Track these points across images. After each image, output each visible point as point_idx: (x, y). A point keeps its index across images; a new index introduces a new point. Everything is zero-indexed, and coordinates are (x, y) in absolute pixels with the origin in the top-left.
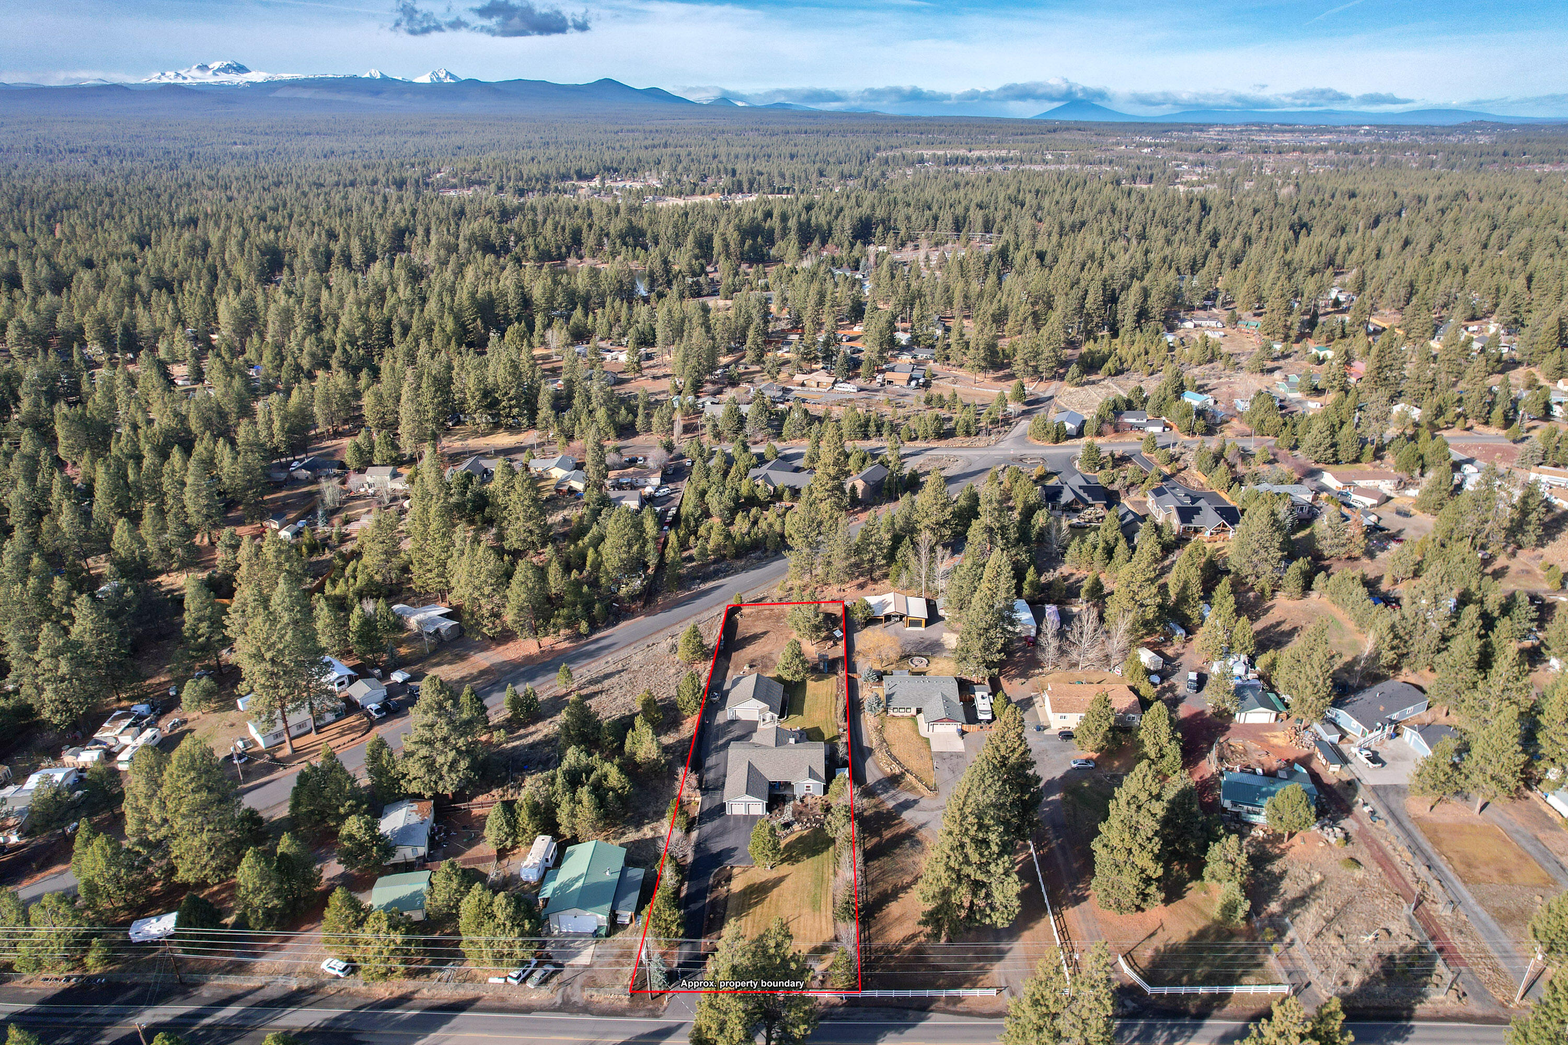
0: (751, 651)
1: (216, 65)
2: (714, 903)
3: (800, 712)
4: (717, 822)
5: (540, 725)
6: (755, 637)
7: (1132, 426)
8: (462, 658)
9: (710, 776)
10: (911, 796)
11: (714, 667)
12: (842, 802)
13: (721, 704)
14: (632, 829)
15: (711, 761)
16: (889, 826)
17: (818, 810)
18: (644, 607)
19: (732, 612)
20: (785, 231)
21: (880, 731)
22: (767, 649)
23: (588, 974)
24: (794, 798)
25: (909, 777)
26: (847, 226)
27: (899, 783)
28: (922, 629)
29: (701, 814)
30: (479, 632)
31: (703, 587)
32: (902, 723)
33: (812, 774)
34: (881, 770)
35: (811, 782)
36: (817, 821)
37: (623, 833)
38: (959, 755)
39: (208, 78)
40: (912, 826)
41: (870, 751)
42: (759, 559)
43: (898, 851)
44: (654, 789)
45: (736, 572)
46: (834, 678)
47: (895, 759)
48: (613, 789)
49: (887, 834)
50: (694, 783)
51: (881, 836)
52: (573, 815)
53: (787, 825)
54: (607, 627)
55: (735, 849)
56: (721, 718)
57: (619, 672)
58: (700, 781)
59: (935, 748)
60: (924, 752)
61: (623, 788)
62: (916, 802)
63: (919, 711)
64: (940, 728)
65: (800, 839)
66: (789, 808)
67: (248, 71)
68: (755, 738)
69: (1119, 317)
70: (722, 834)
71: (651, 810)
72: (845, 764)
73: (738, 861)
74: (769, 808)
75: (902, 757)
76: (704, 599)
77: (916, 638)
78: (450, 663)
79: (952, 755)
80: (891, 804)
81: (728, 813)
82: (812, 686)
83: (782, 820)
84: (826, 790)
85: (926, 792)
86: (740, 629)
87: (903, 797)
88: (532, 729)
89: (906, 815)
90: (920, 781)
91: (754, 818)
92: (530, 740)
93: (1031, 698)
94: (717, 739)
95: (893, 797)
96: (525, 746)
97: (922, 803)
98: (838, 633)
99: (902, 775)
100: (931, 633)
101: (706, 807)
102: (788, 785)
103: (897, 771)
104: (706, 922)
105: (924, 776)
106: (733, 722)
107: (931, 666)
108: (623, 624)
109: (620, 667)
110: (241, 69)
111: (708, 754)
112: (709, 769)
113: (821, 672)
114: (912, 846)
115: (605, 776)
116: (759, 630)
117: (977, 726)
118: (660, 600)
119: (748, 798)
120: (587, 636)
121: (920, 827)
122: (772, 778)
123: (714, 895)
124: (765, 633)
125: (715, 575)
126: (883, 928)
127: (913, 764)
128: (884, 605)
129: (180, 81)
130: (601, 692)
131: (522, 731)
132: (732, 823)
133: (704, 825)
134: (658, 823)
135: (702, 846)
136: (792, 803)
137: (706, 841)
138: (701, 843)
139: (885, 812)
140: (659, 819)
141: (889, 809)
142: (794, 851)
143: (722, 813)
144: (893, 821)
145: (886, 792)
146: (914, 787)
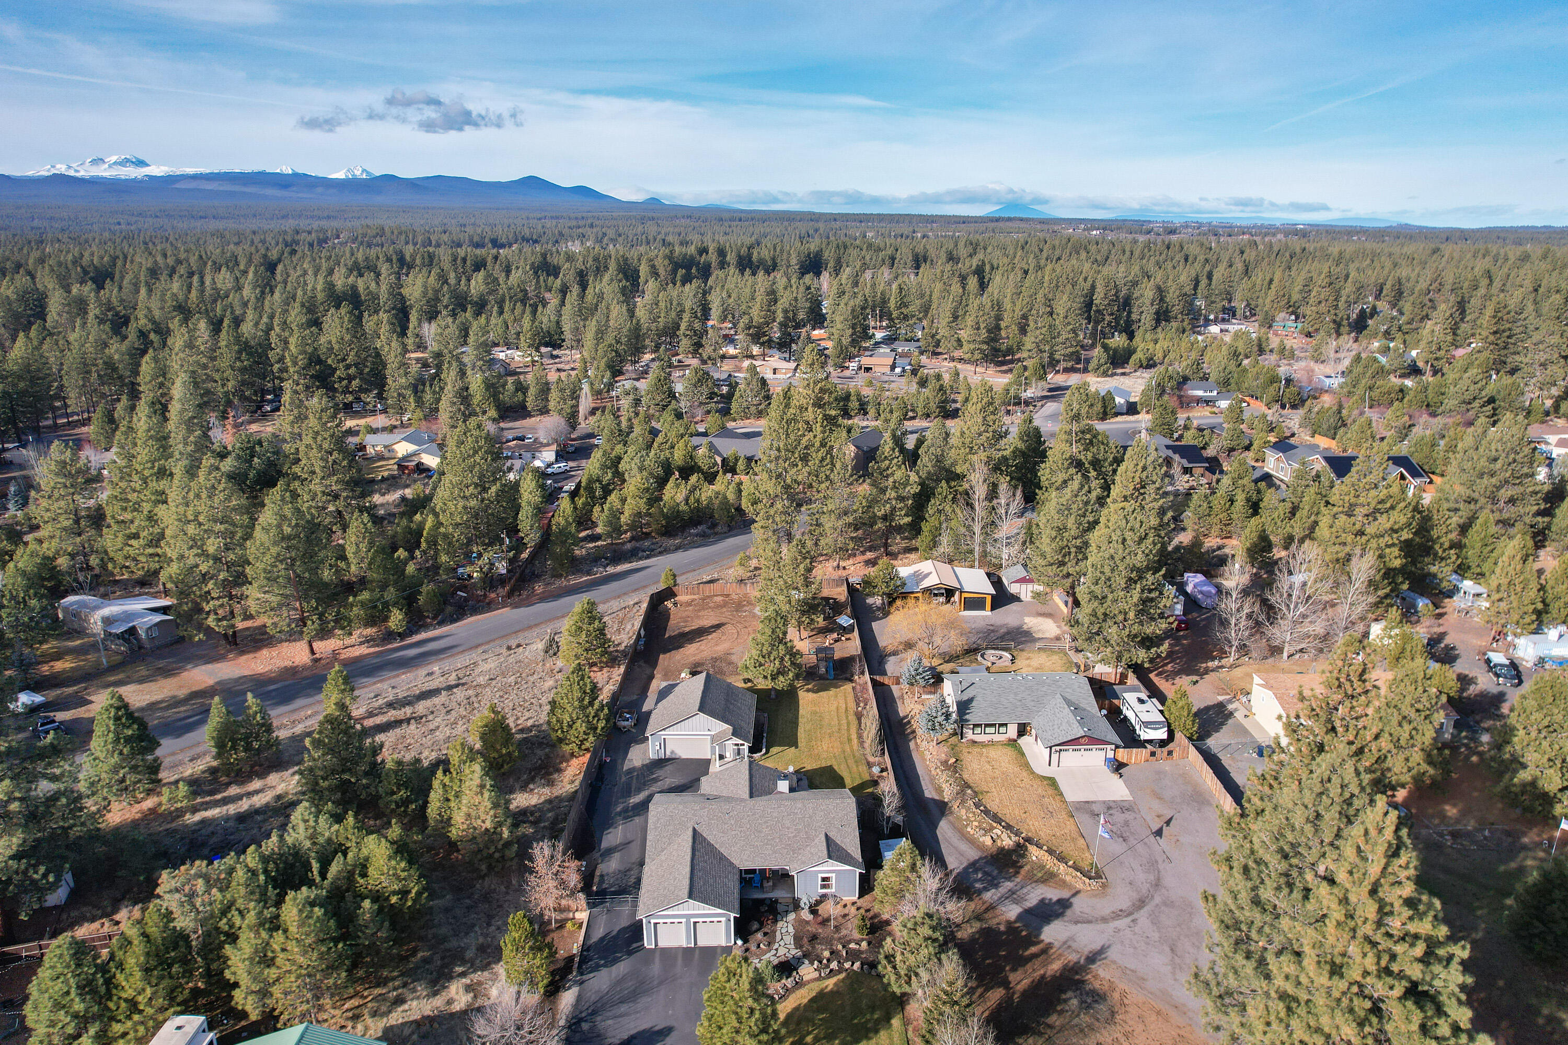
0: (692, 652)
1: (114, 158)
3: (792, 742)
4: (622, 968)
5: (273, 778)
6: (700, 633)
7: (1199, 400)
8: (167, 673)
9: (611, 866)
10: (1052, 894)
11: (627, 678)
12: (908, 911)
13: (638, 734)
14: (422, 989)
15: (612, 837)
16: (1020, 962)
17: (852, 930)
18: (510, 594)
19: (658, 600)
20: (723, 265)
21: (954, 767)
22: (721, 648)
24: (796, 905)
25: (1035, 853)
26: (794, 261)
27: (1018, 868)
28: (987, 613)
29: (585, 948)
30: (200, 627)
31: (611, 570)
32: (993, 753)
33: (834, 851)
34: (972, 841)
35: (833, 867)
36: (853, 956)
37: (400, 1001)
38: (1124, 807)
39: (103, 172)
40: (1073, 957)
41: (942, 808)
42: (704, 535)
43: (1053, 1019)
44: (486, 897)
45: (666, 551)
46: (848, 687)
47: (997, 819)
48: (377, 897)
49: (1021, 980)
50: (573, 879)
51: (1006, 984)
52: (265, 959)
53: (786, 968)
54: (441, 623)
55: (665, 1032)
56: (637, 757)
57: (449, 688)
58: (587, 879)
59: (1072, 794)
60: (1054, 804)
61: (404, 893)
62: (1064, 905)
63: (1023, 730)
64: (1073, 759)
65: (820, 1001)
66: (786, 929)
67: (148, 165)
68: (706, 785)
69: (1134, 317)
70: (632, 996)
71: (472, 941)
72: (896, 833)
74: (742, 930)
75: (1010, 813)
76: (614, 585)
77: (981, 624)
78: (141, 681)
79: (1109, 807)
80: (1012, 912)
81: (648, 943)
82: (807, 700)
83: (772, 957)
84: (866, 886)
85: (1079, 882)
86: (672, 622)
87: (1035, 895)
88: (256, 784)
89: (1052, 933)
90: (1062, 859)
91: (709, 954)
92: (244, 805)
93: (1221, 706)
94: (626, 795)
95: (1012, 896)
96: (227, 818)
97: (1080, 905)
98: (845, 620)
99: (1020, 850)
100: (1007, 617)
101: (599, 933)
102: (783, 878)
103: (1007, 841)
105: (1066, 848)
106: (660, 763)
107: (1020, 663)
108: (470, 621)
109: (452, 680)
110: (141, 163)
111: (608, 823)
112: (610, 851)
113: (822, 678)
114: (1086, 1006)
115: (363, 867)
116: (707, 623)
117: (1144, 753)
118: (539, 588)
119: (697, 908)
120: (403, 636)
122: (745, 860)
124: (718, 626)
125: (633, 555)
127: (1035, 825)
128: (919, 577)
129: (72, 173)
130: (408, 721)
131: (233, 790)
132: (656, 968)
133: (592, 975)
134: (486, 974)
135: (585, 1026)
136: (792, 916)
137: (594, 1013)
138: (580, 1020)
139: (1002, 928)
140: (489, 964)
141: (1009, 923)
142: (809, 1033)
143: (635, 945)
144: (1027, 949)
145: (994, 885)
146: (1052, 874)
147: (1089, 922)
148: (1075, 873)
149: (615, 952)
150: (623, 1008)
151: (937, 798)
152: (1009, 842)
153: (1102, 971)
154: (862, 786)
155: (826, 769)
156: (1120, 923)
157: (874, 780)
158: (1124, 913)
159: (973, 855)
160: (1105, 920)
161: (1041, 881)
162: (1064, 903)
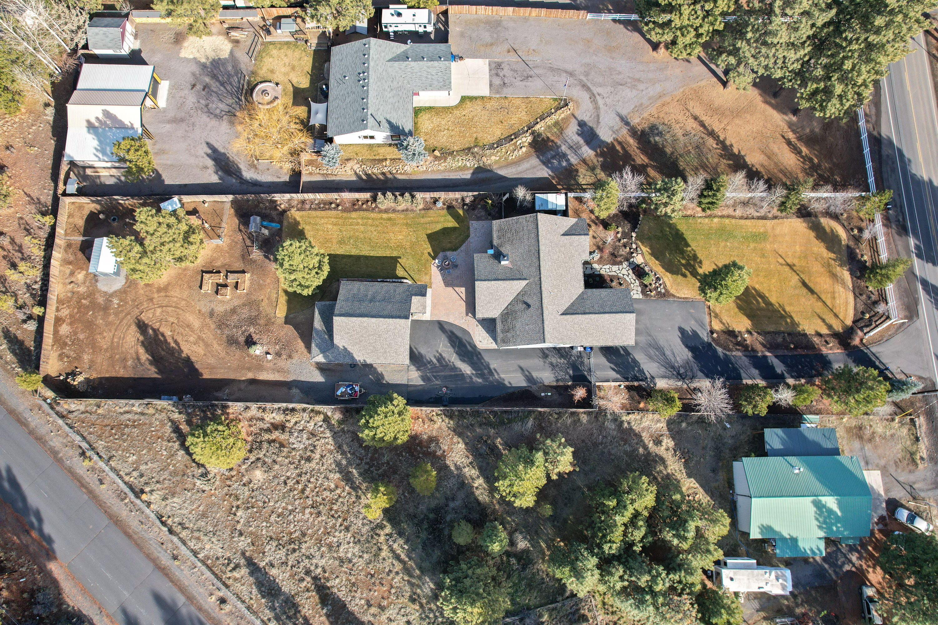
2: (772, 347)
4: (640, 357)
10: (573, 128)
16: (627, 156)
23: (892, 470)
25: (540, 127)
27: (549, 140)
34: (526, 157)
38: (496, 67)
40: (624, 131)
43: (668, 150)
46: (294, 214)
47: (509, 139)
51: (644, 165)
53: (637, 271)
55: (682, 331)
59: (483, 91)
60: (491, 104)
65: (657, 255)
66: (606, 270)
70: (660, 349)
73: (702, 325)
79: (496, 74)
80: (588, 152)
83: (629, 278)
85: (565, 112)
87: (573, 137)
89: (606, 137)
90: (546, 115)
94: (461, 376)
95: (574, 149)
97: (585, 117)
101: (612, 374)
103: (527, 139)
104: (800, 351)
105: (535, 110)
106: (415, 358)
111: (500, 385)
112: (530, 379)
114: (660, 134)
121: (627, 124)
122: (579, 286)
123: (759, 347)
126: (781, 171)
127: (512, 121)
133: (647, 373)
134: (644, 434)
135: (682, 371)
136: (596, 266)
137: (673, 367)
138: (679, 374)
139: (601, 159)
140: (636, 435)
141: (597, 155)
142: (679, 261)
143: (622, 352)
144: (618, 151)
145: (564, 156)
146: (556, 124)
147: (598, 116)
148: (561, 111)
149: (628, 362)
150: (668, 353)
151: (471, 171)
152: (529, 139)
153: (635, 121)
154: (456, 216)
155: (432, 237)
156: (600, 102)
157: (450, 208)
158: (593, 98)
159: (535, 161)
160: (597, 108)
161: (561, 130)
162: (582, 124)
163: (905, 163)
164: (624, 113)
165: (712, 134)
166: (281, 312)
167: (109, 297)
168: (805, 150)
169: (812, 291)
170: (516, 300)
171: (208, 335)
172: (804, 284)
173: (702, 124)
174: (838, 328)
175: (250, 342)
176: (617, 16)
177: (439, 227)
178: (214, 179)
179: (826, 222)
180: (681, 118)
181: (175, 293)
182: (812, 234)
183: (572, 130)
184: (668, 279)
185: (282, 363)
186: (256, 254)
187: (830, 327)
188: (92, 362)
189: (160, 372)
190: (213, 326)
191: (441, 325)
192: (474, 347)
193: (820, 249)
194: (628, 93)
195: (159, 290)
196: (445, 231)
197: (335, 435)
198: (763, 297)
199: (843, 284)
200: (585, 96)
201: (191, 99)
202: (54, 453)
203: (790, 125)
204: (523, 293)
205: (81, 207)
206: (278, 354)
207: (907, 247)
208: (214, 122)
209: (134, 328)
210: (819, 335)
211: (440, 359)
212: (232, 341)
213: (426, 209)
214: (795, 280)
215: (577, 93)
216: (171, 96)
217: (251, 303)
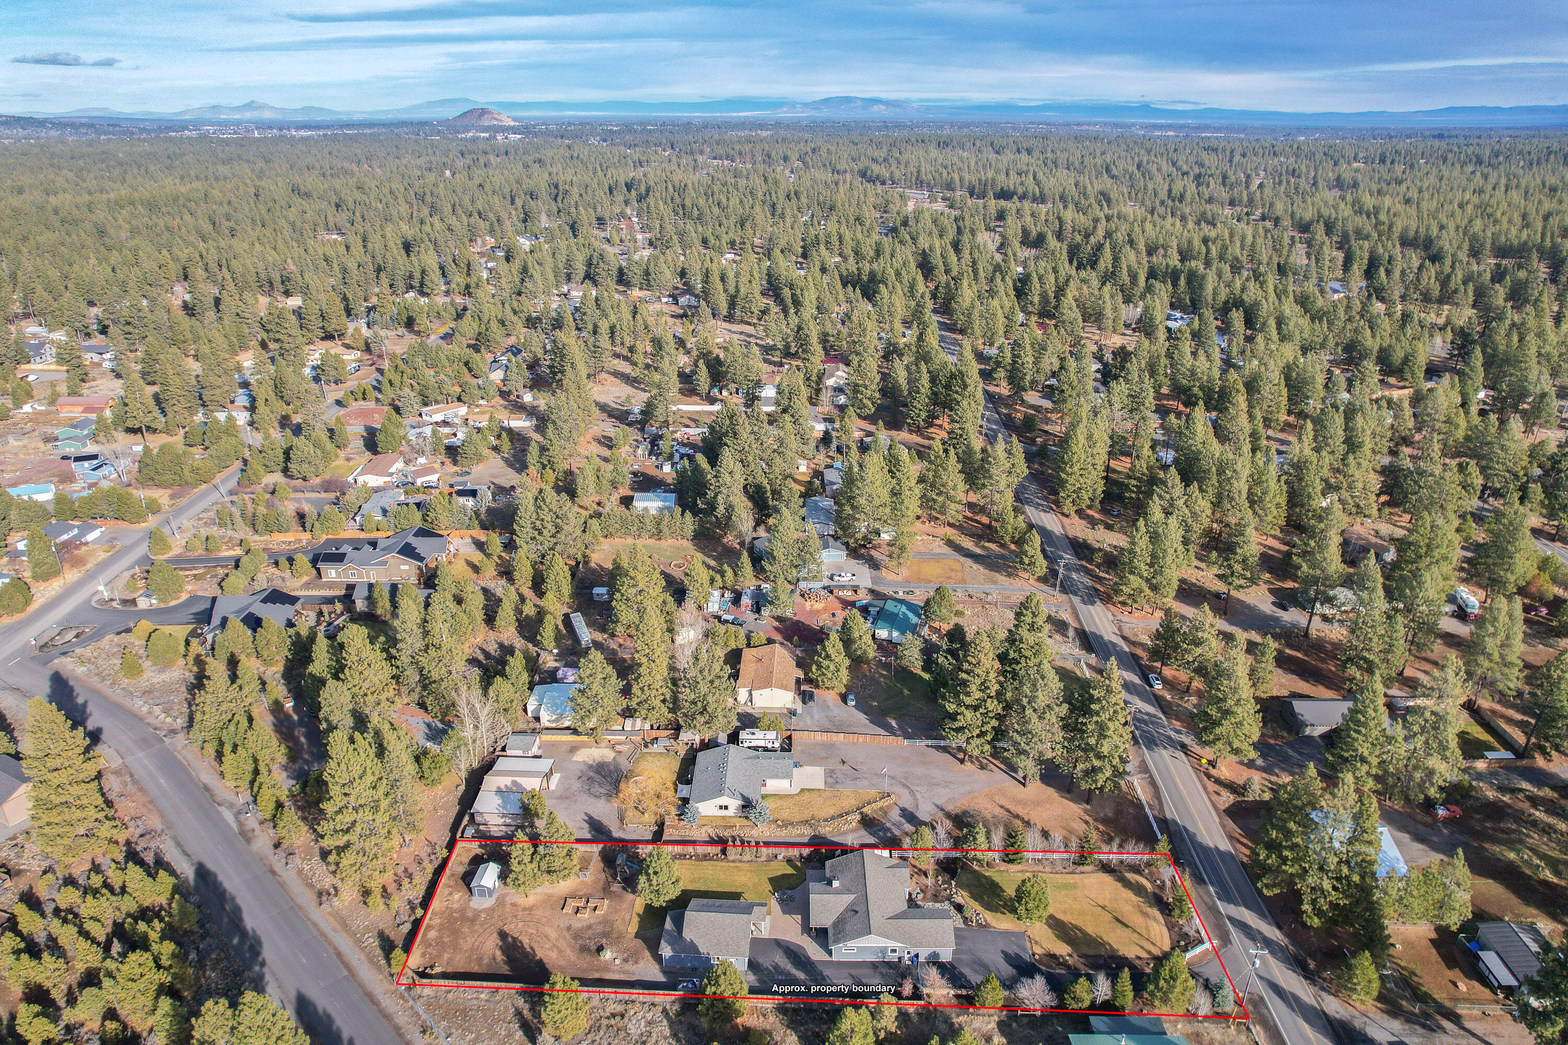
4: (965, 971)
25: (867, 810)
55: (1005, 954)
73: (1025, 950)
97: (906, 805)
103: (856, 817)
121: (942, 810)
142: (996, 902)
145: (889, 830)
146: (881, 809)
147: (917, 805)
148: (884, 800)
149: (955, 972)
150: (993, 969)
151: (808, 837)
152: (858, 817)
153: (950, 808)
154: (794, 867)
155: (772, 880)
156: (918, 796)
157: (789, 861)
158: (912, 792)
159: (863, 832)
160: (916, 799)
161: (886, 813)
162: (903, 810)
163: (1192, 837)
164: (939, 803)
165: (1017, 816)
166: (633, 928)
167: (477, 913)
168: (1101, 827)
169: (1127, 926)
170: (846, 910)
171: (562, 944)
172: (1118, 920)
173: (1008, 811)
174: (1157, 952)
175: (600, 949)
176: (930, 742)
177: (779, 873)
178: (588, 836)
179: (1131, 876)
180: (989, 806)
181: (539, 913)
182: (1119, 885)
183: (895, 815)
184: (988, 916)
185: (628, 967)
186: (616, 887)
187: (1149, 952)
188: (450, 959)
189: (512, 969)
190: (568, 937)
191: (778, 943)
192: (808, 958)
193: (1129, 895)
194: (942, 791)
195: (524, 909)
196: (784, 876)
197: (671, 1024)
198: (1080, 930)
199: (1155, 920)
200: (906, 791)
201: (577, 785)
202: (397, 1029)
203: (1086, 811)
204: (853, 903)
205: (469, 850)
206: (625, 960)
207: (1208, 893)
208: (593, 800)
209: (495, 935)
210: (1139, 958)
211: (776, 967)
212: (584, 949)
213: (769, 860)
214: (1108, 917)
215: (898, 789)
216: (561, 781)
217: (606, 921)
